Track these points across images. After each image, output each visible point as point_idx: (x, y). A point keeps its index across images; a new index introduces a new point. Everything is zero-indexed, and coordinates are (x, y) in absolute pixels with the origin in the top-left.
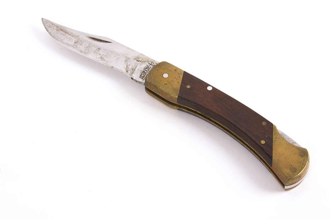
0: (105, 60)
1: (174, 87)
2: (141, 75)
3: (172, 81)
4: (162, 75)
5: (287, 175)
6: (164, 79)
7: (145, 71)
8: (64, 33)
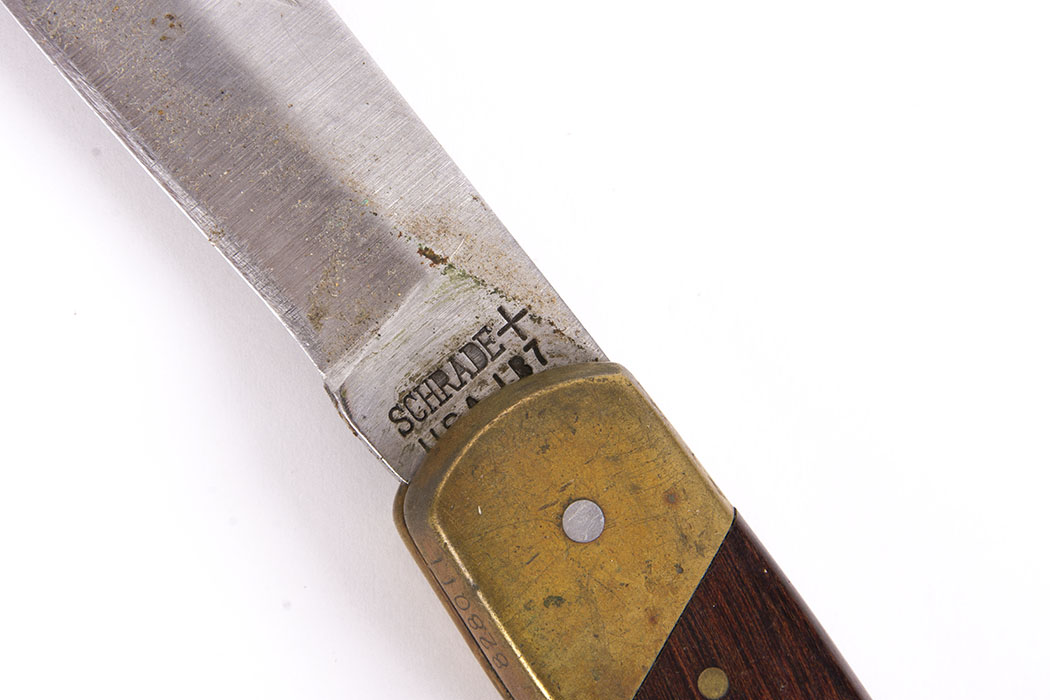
1: (605, 651)
2: (406, 398)
3: (609, 588)
4: (557, 508)
6: (562, 545)
7: (449, 367)
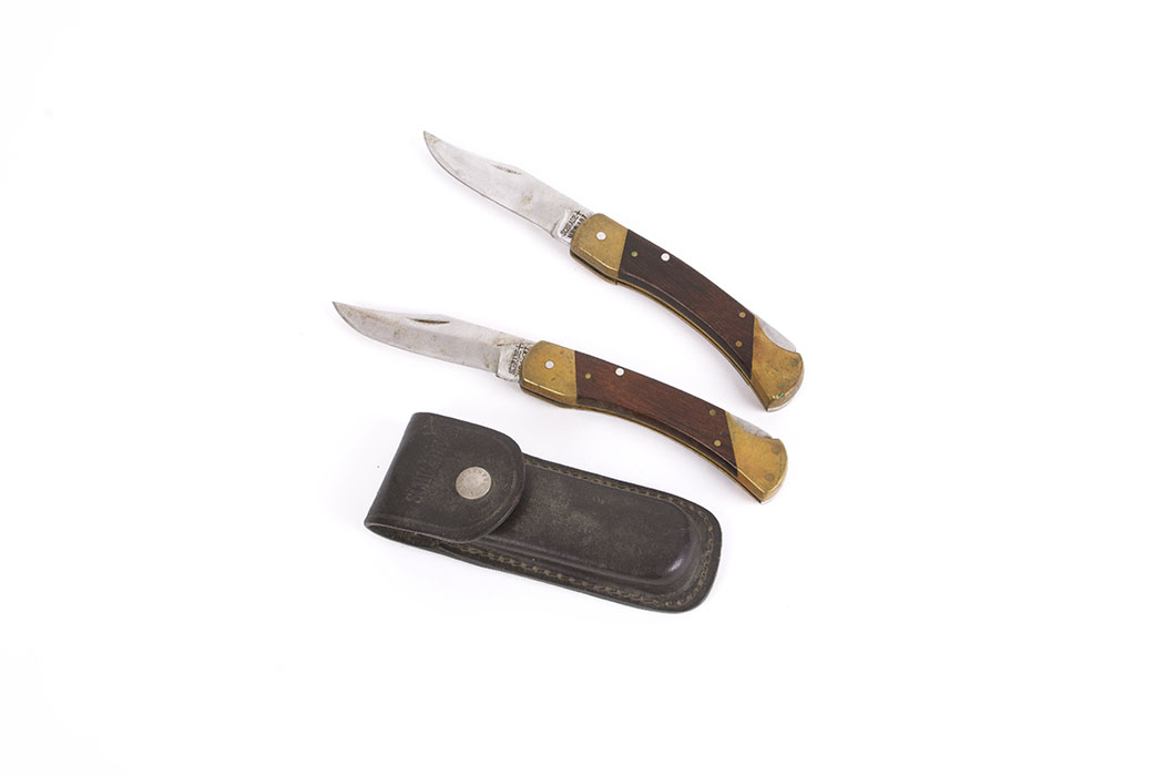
2: (510, 368)
3: (561, 372)
4: (544, 365)
6: (549, 370)
7: (514, 360)
8: (374, 322)
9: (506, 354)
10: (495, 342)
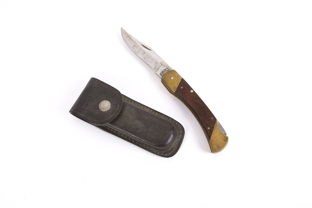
0: (145, 60)
1: (175, 86)
2: (161, 73)
3: (174, 82)
4: (171, 77)
5: (214, 149)
6: (171, 80)
7: (163, 71)
8: (130, 39)
9: (162, 69)
10: (161, 63)
